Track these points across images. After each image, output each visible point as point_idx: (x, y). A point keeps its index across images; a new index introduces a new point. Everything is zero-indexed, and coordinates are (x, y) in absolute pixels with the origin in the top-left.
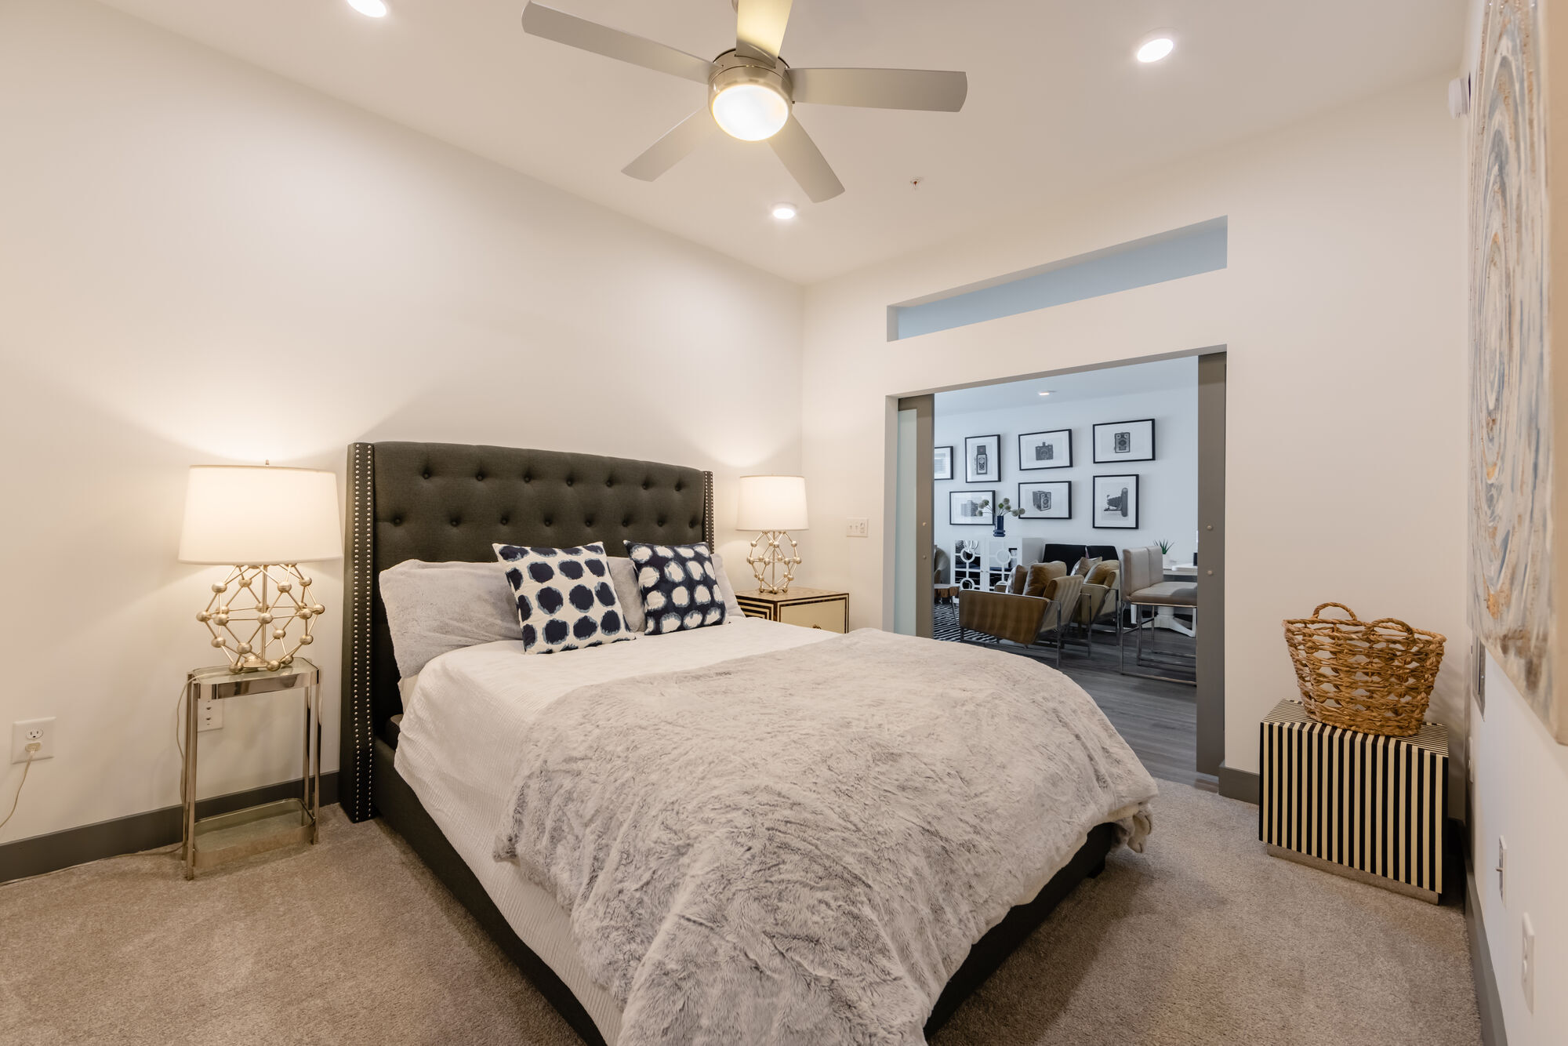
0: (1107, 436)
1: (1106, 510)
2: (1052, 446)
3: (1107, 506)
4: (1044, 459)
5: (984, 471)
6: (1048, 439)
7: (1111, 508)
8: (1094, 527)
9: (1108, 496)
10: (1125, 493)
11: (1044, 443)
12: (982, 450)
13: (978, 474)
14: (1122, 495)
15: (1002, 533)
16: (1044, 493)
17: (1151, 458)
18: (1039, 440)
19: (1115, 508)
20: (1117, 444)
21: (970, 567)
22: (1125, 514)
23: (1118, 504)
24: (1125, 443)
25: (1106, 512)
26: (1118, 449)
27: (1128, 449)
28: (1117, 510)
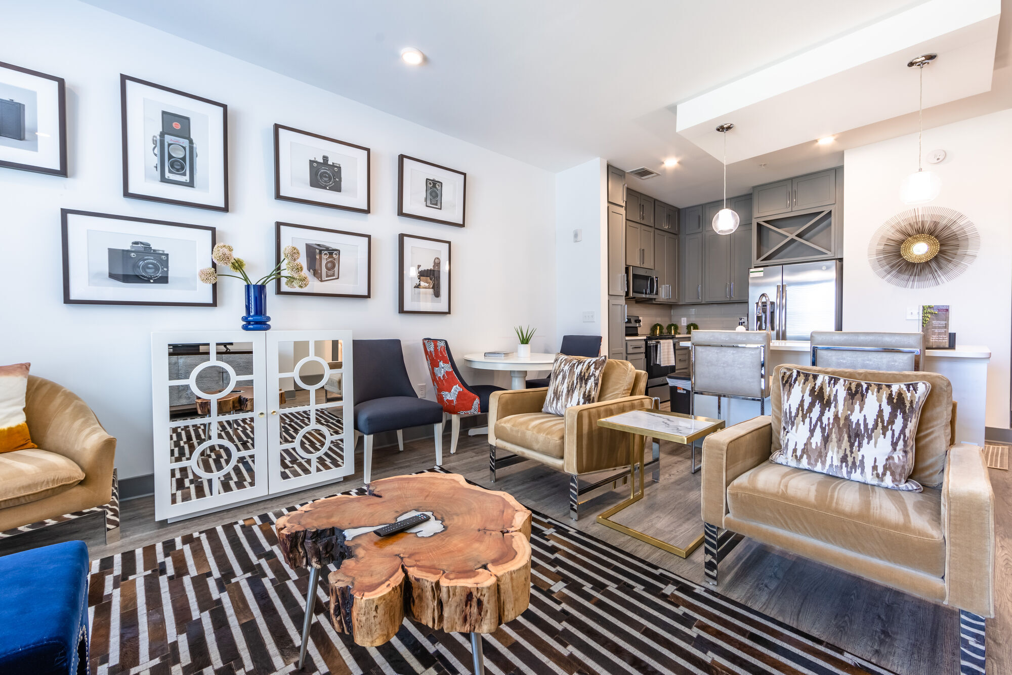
0: (415, 176)
1: (416, 287)
2: (339, 168)
3: (417, 281)
4: (325, 188)
5: (186, 179)
7: (422, 283)
8: (403, 311)
9: (419, 266)
10: (437, 264)
11: (325, 158)
13: (163, 179)
14: (433, 267)
15: (264, 323)
16: (327, 249)
17: (461, 222)
18: (318, 150)
19: (426, 284)
20: (429, 194)
21: (221, 412)
22: (437, 294)
23: (430, 278)
24: (437, 196)
25: (416, 289)
26: (429, 202)
27: (439, 204)
28: (429, 288)
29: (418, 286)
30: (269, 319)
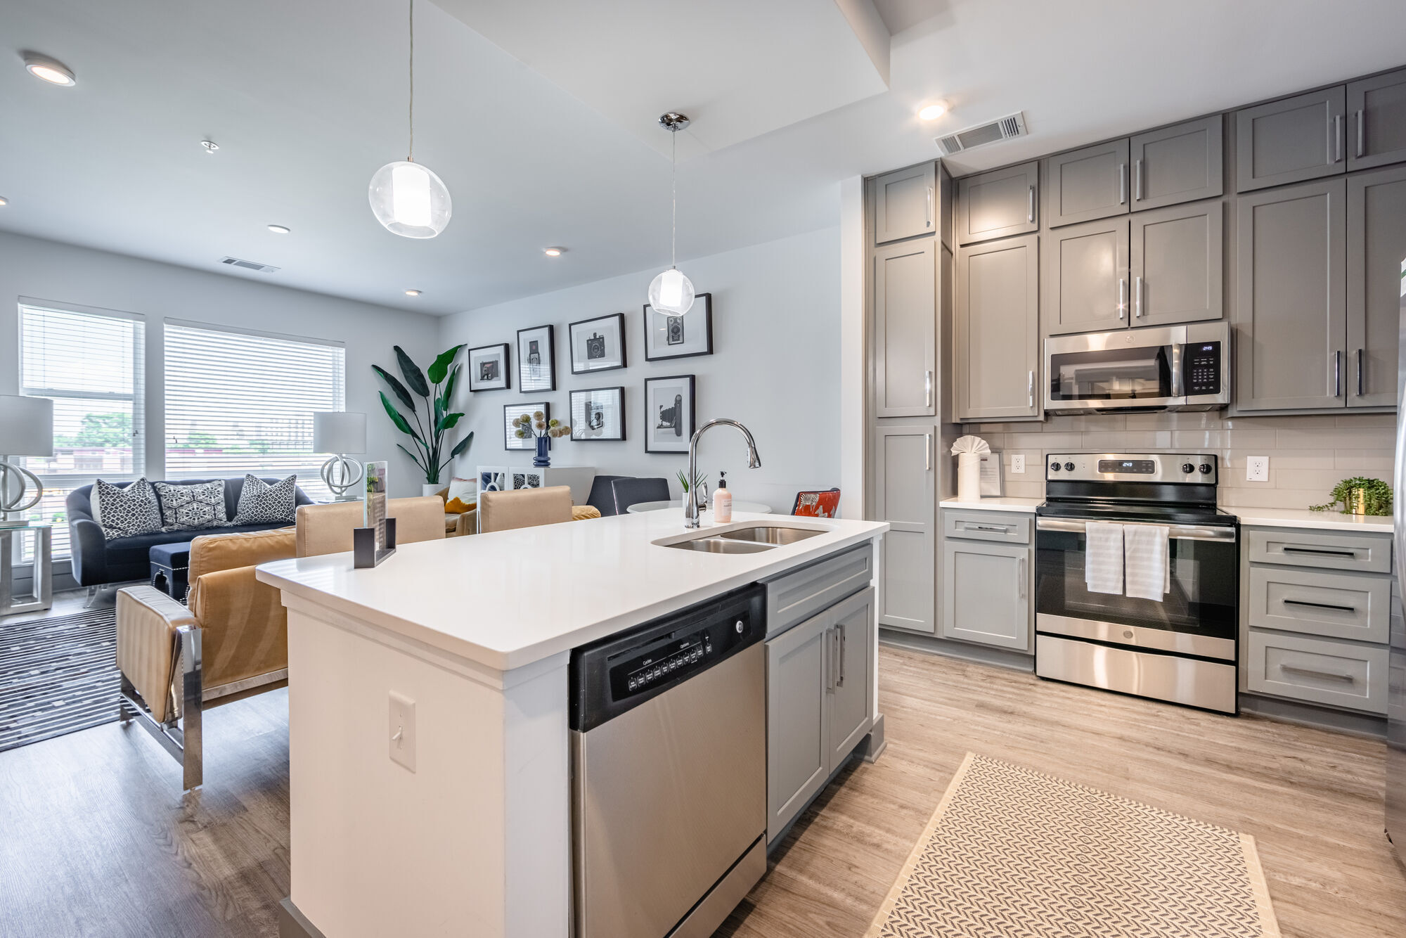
1: (659, 427)
2: (603, 338)
3: (660, 421)
4: (596, 357)
6: (599, 327)
7: (665, 424)
8: (647, 451)
9: (661, 407)
10: (678, 402)
11: (595, 334)
12: (534, 345)
14: (675, 404)
15: (546, 462)
17: (705, 350)
19: (668, 424)
20: (670, 332)
22: (679, 433)
23: (671, 417)
24: (679, 330)
25: (659, 429)
26: (671, 339)
27: (681, 338)
28: (671, 427)
29: (660, 427)
30: (549, 459)
